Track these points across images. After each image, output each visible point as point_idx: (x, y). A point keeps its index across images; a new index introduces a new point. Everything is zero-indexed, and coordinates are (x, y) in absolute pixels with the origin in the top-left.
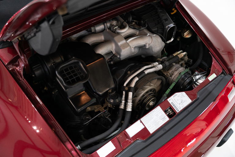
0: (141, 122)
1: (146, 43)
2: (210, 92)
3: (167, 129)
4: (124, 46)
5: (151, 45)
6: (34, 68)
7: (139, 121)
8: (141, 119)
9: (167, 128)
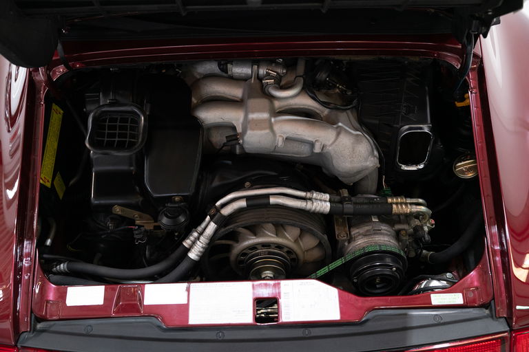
0: (188, 290)
1: (316, 141)
2: (406, 329)
3: (226, 338)
4: (256, 125)
5: (329, 149)
6: (89, 97)
7: (185, 285)
8: (192, 284)
9: (229, 335)
